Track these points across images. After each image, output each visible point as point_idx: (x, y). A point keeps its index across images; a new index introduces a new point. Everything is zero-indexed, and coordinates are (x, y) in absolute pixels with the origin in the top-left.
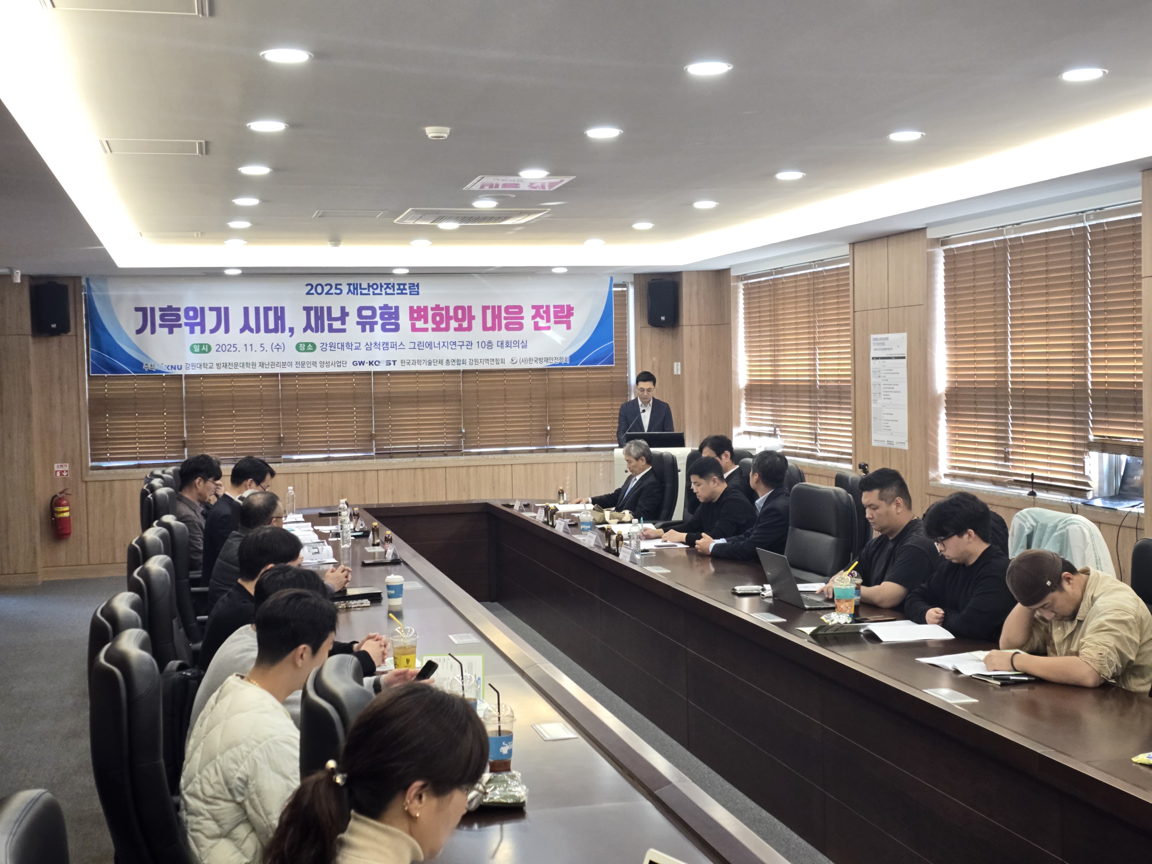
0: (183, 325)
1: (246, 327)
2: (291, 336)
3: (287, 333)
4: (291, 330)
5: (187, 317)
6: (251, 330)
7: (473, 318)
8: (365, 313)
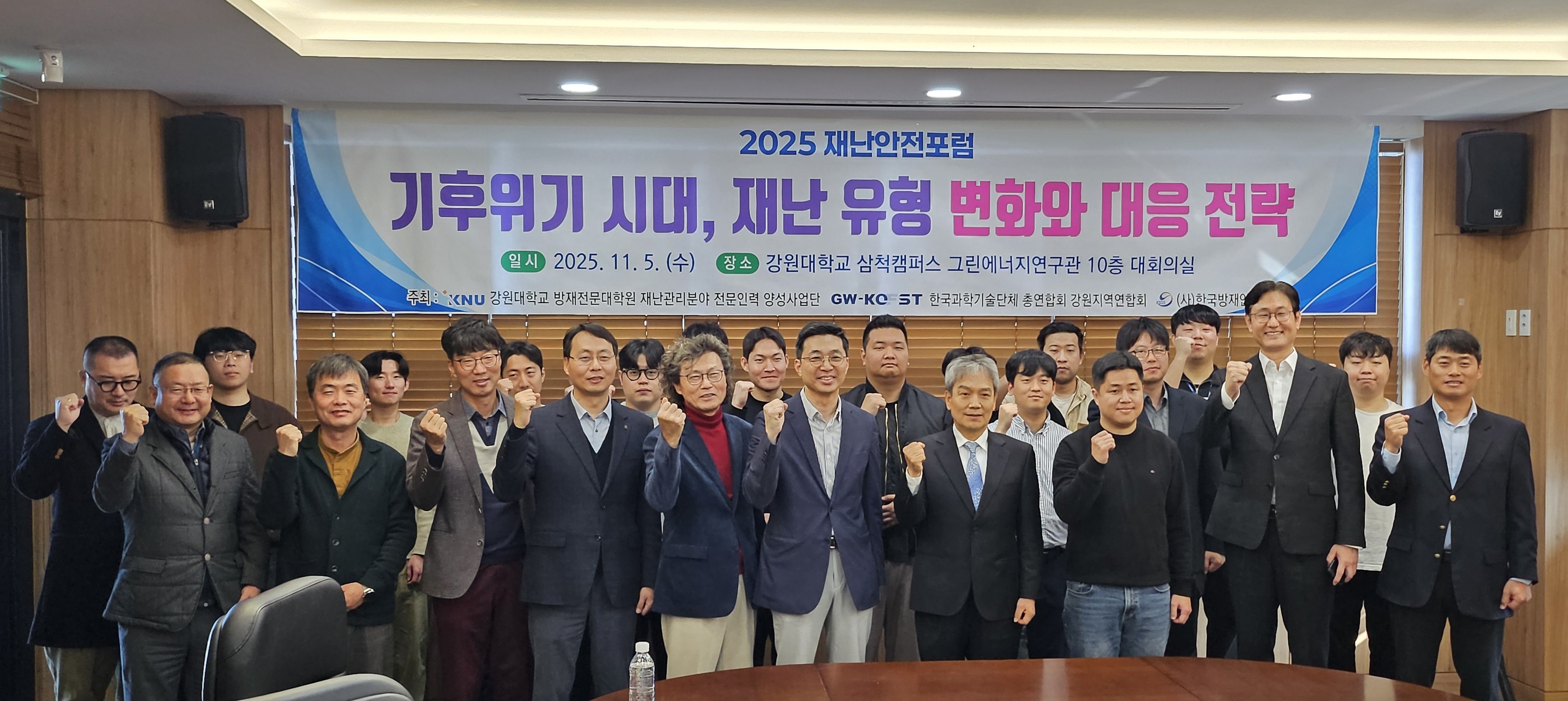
0: (489, 211)
1: (617, 219)
2: (707, 240)
3: (700, 231)
4: (709, 227)
5: (497, 194)
6: (627, 226)
7: (1084, 208)
8: (862, 194)
